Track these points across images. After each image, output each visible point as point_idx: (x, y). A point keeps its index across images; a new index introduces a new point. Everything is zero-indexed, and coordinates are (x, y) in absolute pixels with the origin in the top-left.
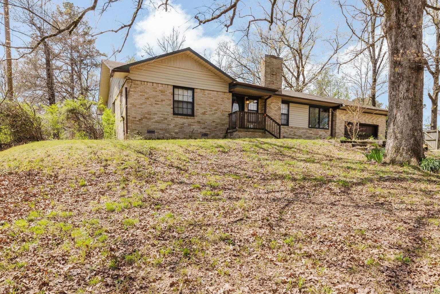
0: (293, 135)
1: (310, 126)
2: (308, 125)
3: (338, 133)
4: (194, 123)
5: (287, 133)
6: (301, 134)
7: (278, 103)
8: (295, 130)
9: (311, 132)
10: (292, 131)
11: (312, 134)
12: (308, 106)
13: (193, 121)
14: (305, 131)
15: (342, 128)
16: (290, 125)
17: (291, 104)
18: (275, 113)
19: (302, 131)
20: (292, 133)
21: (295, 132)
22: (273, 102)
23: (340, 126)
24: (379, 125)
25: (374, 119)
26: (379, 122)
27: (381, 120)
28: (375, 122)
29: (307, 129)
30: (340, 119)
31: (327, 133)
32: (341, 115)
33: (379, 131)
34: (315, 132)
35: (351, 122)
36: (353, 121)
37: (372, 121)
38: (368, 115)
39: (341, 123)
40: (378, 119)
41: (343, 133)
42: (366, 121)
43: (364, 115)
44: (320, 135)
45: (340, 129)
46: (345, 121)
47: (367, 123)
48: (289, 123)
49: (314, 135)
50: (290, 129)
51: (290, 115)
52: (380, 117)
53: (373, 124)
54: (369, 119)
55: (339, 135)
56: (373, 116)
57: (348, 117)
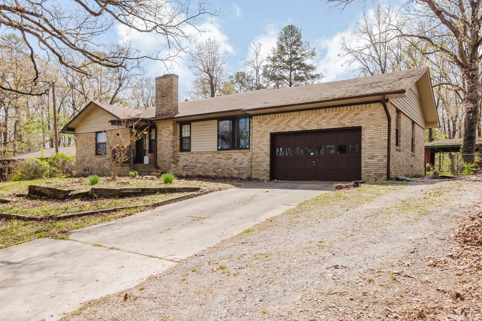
0: (195, 163)
1: (219, 148)
2: (216, 147)
3: (257, 154)
4: (106, 160)
5: (187, 161)
6: (206, 161)
7: (169, 127)
8: (198, 156)
9: (220, 156)
10: (194, 158)
11: (221, 158)
12: (217, 120)
13: (105, 158)
14: (210, 155)
15: (263, 145)
16: (192, 151)
17: (193, 124)
18: (167, 139)
19: (207, 156)
20: (193, 160)
21: (197, 159)
22: (164, 128)
23: (259, 142)
24: (363, 125)
25: (344, 117)
26: (362, 119)
27: (370, 115)
28: (349, 122)
29: (215, 152)
30: (260, 131)
31: (246, 155)
32: (261, 125)
33: (364, 138)
34: (226, 155)
35: (284, 131)
36: (288, 129)
37: (339, 121)
38: (325, 112)
39: (261, 137)
40: (359, 114)
41: (266, 153)
42: (321, 125)
43: (315, 113)
44: (235, 159)
45: (259, 148)
46: (270, 133)
47: (323, 128)
48: (192, 148)
49: (224, 160)
50: (192, 156)
51: (192, 138)
52: (366, 108)
53: (342, 127)
54: (330, 119)
55: (257, 157)
56: (340, 110)
57: (276, 125)
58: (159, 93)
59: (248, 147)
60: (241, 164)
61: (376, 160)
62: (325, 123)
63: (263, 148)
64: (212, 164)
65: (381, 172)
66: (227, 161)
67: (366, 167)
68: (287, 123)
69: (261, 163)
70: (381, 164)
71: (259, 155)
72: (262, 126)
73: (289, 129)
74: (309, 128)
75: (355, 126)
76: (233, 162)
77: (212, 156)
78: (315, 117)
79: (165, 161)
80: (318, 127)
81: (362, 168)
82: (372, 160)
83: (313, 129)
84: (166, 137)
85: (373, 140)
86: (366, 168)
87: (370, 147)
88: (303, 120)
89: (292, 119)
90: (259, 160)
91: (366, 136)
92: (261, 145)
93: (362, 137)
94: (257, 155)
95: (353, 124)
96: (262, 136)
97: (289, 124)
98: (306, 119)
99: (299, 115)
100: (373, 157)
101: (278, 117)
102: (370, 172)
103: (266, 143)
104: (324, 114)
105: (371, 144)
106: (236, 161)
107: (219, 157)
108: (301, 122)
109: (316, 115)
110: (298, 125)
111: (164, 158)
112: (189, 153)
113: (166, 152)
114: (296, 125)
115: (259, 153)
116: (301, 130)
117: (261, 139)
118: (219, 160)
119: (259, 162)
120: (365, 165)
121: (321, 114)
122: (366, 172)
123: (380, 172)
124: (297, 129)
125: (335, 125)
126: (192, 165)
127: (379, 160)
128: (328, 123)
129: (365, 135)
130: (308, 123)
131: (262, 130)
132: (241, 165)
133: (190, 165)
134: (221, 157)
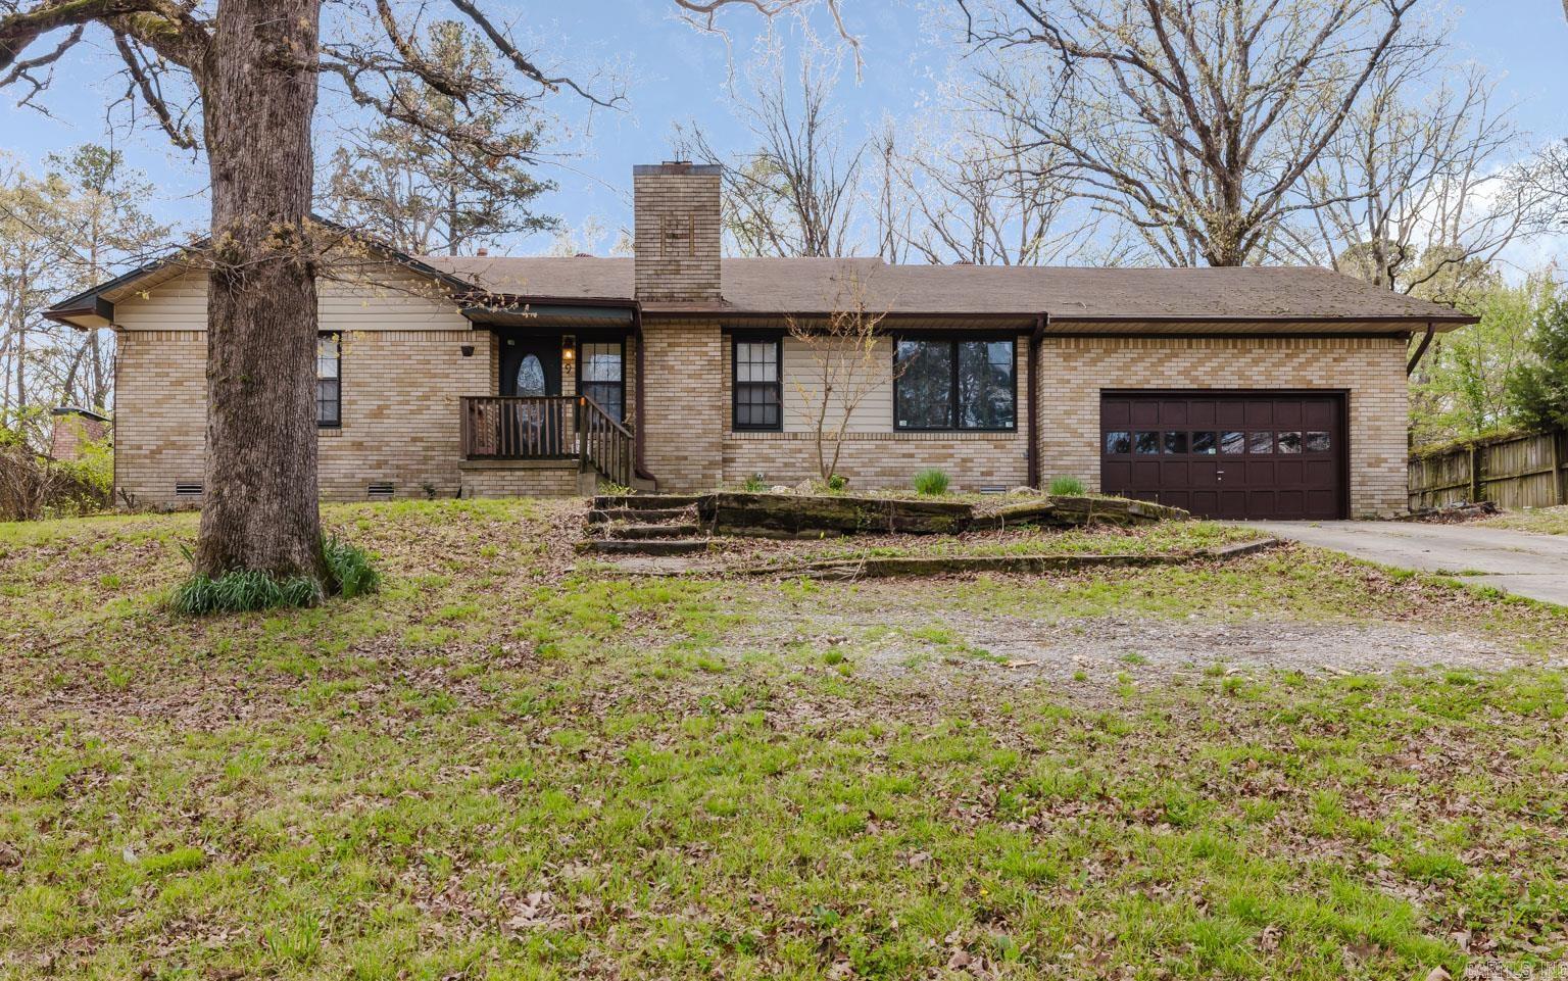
1: (903, 424)
2: (890, 421)
3: (1059, 444)
4: (340, 448)
5: (770, 461)
6: (852, 463)
7: (705, 345)
9: (909, 448)
11: (912, 456)
12: (890, 339)
13: (336, 442)
14: (869, 446)
15: (1081, 422)
16: (787, 428)
17: (788, 341)
18: (692, 384)
19: (857, 447)
22: (679, 345)
23: (1066, 413)
24: (1354, 388)
25: (1309, 362)
26: (1352, 373)
27: (1369, 364)
28: (1321, 378)
29: (884, 437)
30: (1068, 381)
31: (1003, 447)
32: (1074, 364)
33: (1356, 419)
34: (931, 447)
35: (1146, 386)
36: (1156, 382)
37: (1295, 373)
38: (1261, 347)
39: (1072, 399)
40: (1344, 360)
41: (1090, 445)
42: (1249, 378)
43: (1235, 347)
44: (964, 460)
45: (1067, 428)
46: (1102, 389)
47: (1254, 387)
48: (786, 420)
49: (924, 460)
50: (788, 445)
51: (786, 387)
52: (1360, 347)
53: (1305, 387)
54: (1274, 365)
55: (1062, 454)
56: (1297, 347)
57: (1119, 369)
58: (654, 224)
59: (1009, 424)
60: (990, 474)
61: (1383, 469)
62: (1260, 373)
63: (1079, 431)
64: (877, 474)
65: (1397, 497)
66: (934, 465)
67: (1362, 484)
68: (1153, 364)
69: (1076, 472)
70: (1396, 479)
71: (1066, 449)
72: (1075, 368)
73: (1161, 382)
74: (1217, 384)
75: (1335, 387)
76: (957, 469)
77: (877, 447)
78: (1234, 356)
79: (686, 458)
80: (1242, 382)
81: (1353, 488)
82: (1377, 469)
83: (1228, 387)
84: (690, 376)
85: (1377, 423)
86: (1364, 488)
87: (1370, 437)
88: (1201, 362)
89: (1168, 357)
90: (1069, 463)
91: (1362, 413)
92: (1072, 421)
93: (1353, 414)
94: (1061, 449)
95: (1330, 382)
96: (1078, 395)
97: (1160, 369)
98: (1210, 359)
99: (1190, 347)
100: (1377, 462)
101: (1126, 347)
102: (1372, 497)
103: (1090, 417)
104: (1257, 352)
105: (1372, 432)
106: (969, 464)
107: (905, 452)
108: (1194, 367)
109: (1236, 351)
110: (1185, 373)
111: (678, 449)
112: (778, 435)
113: (687, 426)
114: (1179, 373)
115: (1068, 444)
116: (1195, 387)
117: (1072, 403)
118: (906, 460)
119: (1067, 468)
120: (1359, 479)
121: (1250, 351)
122: (1363, 497)
123: (1393, 497)
124: (1182, 383)
125: (1286, 382)
126: (789, 474)
127: (1391, 470)
128: (1268, 375)
129: (1361, 409)
130: (1214, 371)
131: (1076, 379)
132: (989, 478)
133: (783, 474)
134: (911, 451)
